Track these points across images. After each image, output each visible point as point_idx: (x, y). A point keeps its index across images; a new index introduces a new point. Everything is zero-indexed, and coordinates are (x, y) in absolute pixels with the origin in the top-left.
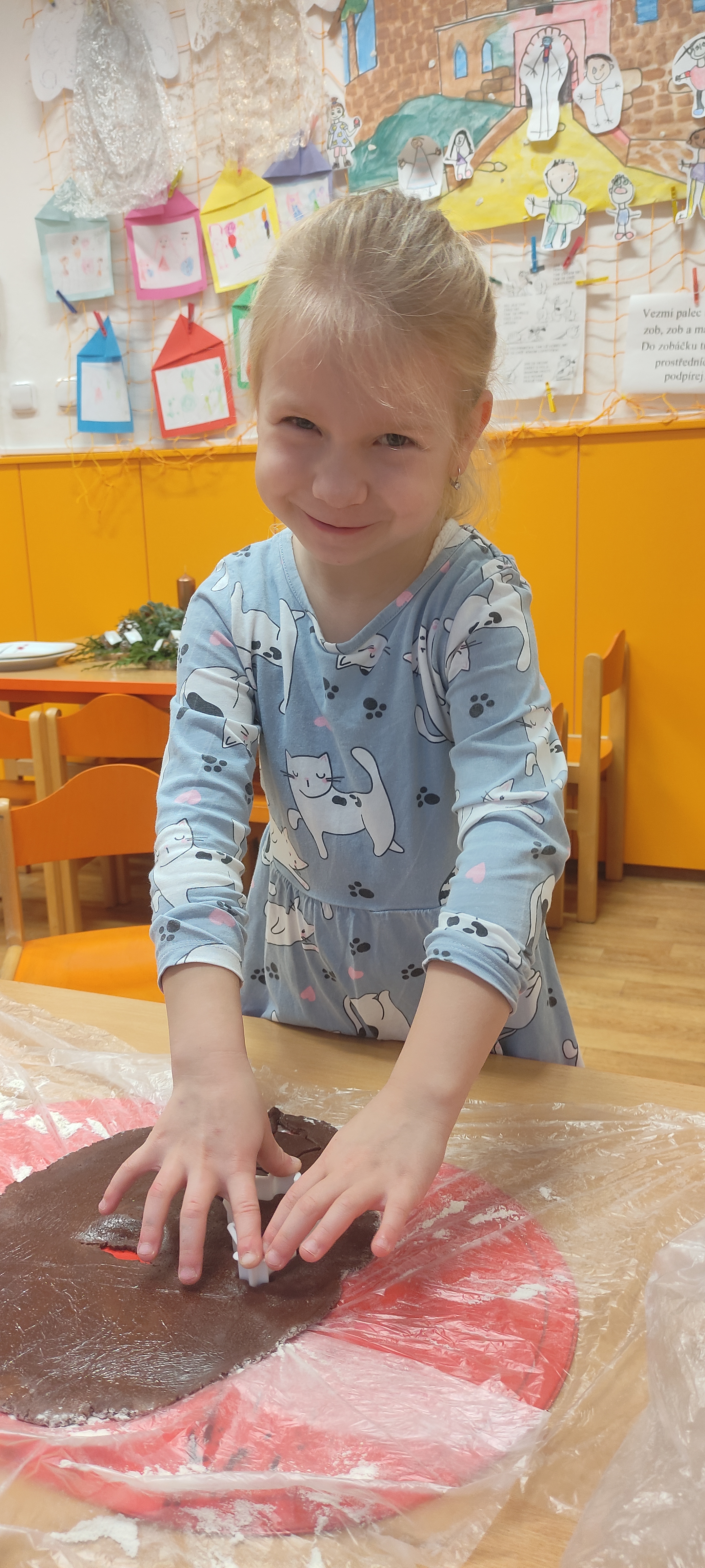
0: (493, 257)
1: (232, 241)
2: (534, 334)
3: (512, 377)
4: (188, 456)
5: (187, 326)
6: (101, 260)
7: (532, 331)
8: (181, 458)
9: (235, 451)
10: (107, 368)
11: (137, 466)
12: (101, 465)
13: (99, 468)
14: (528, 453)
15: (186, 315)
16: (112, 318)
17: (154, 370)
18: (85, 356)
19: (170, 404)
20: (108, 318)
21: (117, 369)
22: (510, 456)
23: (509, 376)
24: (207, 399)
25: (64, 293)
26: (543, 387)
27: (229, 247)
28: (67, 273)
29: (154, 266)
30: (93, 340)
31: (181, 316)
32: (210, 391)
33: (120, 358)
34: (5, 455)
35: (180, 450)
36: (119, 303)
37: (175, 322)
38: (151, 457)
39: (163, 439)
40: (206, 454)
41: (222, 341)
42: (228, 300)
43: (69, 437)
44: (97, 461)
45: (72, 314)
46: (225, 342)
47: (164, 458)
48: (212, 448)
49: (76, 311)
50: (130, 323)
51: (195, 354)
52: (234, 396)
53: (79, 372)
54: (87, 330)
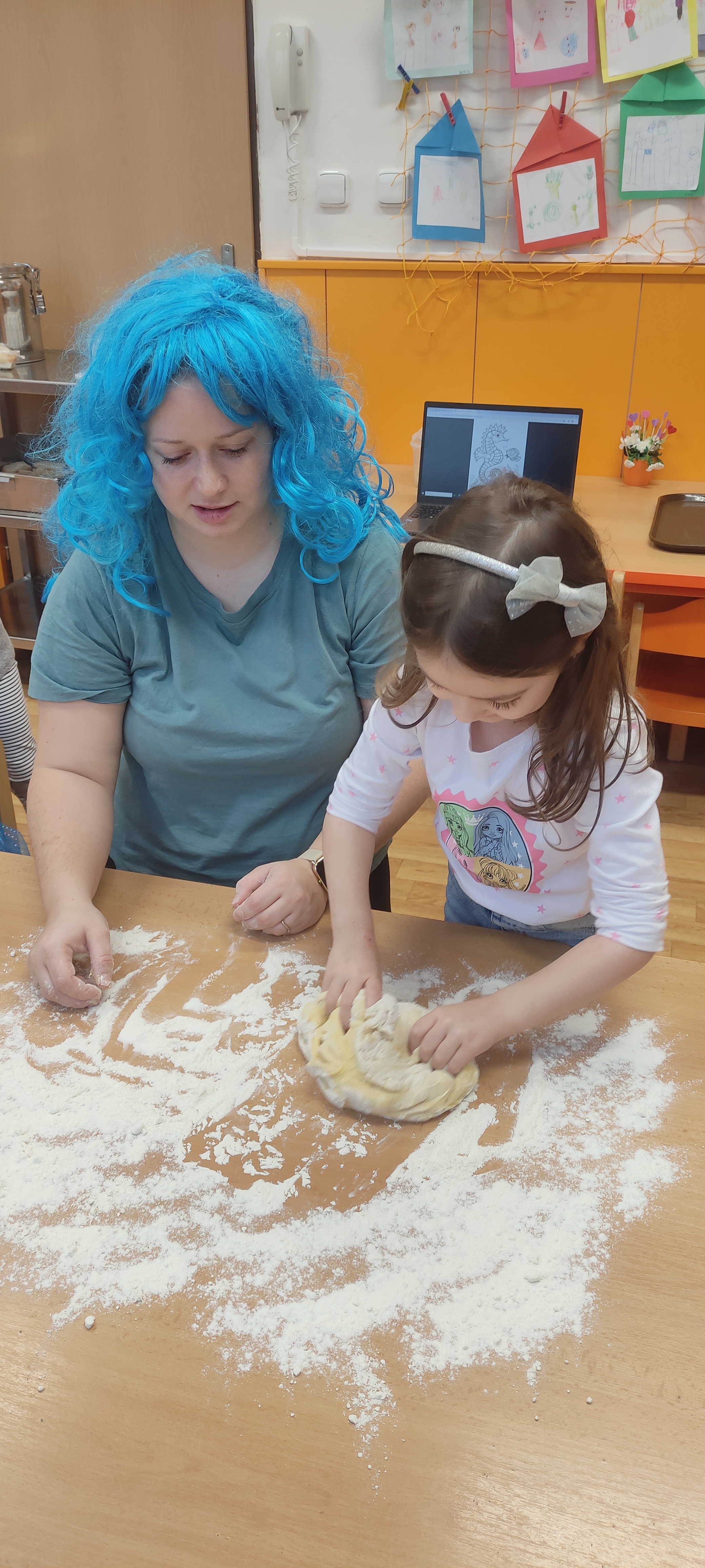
1: (630, 19)
4: (544, 273)
5: (558, 120)
6: (458, 28)
8: (536, 274)
9: (602, 272)
10: (450, 163)
11: (476, 281)
12: (434, 277)
13: (433, 280)
15: (558, 105)
16: (464, 103)
17: (516, 172)
18: (425, 148)
19: (531, 213)
20: (459, 102)
21: (469, 167)
24: (574, 208)
25: (406, 69)
27: (625, 25)
28: (412, 43)
29: (529, 45)
30: (435, 128)
31: (551, 106)
32: (579, 198)
33: (477, 155)
34: (308, 258)
35: (537, 266)
36: (474, 83)
37: (544, 113)
38: (500, 272)
39: (516, 251)
40: (568, 271)
41: (600, 140)
42: (611, 91)
43: (402, 244)
44: (431, 271)
45: (411, 94)
46: (602, 140)
47: (513, 273)
48: (575, 265)
49: (417, 91)
50: (486, 110)
51: (565, 153)
52: (606, 205)
53: (416, 167)
54: (429, 114)
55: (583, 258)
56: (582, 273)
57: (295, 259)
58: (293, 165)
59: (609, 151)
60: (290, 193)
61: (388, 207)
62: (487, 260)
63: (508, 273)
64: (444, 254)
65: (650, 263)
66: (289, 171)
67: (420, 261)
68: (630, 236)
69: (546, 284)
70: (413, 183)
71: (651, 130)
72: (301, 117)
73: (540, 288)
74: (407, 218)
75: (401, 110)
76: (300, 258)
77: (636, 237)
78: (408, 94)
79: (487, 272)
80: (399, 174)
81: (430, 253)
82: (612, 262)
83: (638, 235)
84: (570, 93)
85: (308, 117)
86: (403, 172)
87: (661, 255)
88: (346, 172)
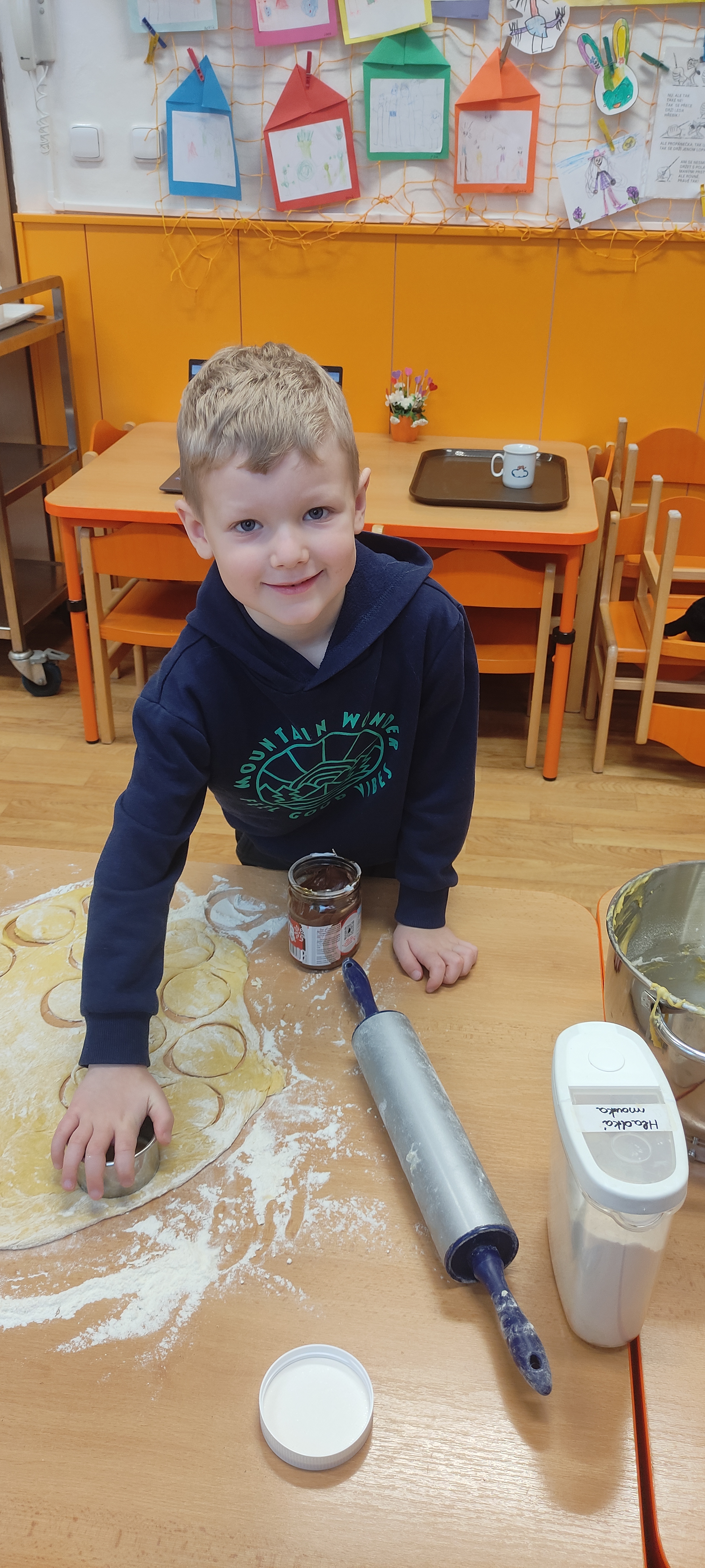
0: (662, 38)
2: (694, 130)
3: (667, 175)
4: (302, 232)
5: (305, 79)
7: (693, 127)
8: (294, 233)
9: (358, 231)
10: (203, 120)
11: (236, 238)
12: (194, 234)
13: (194, 237)
14: (674, 256)
15: (304, 66)
16: (211, 59)
17: (267, 131)
18: (175, 103)
19: (285, 172)
20: (206, 58)
21: (221, 124)
22: (655, 259)
23: (664, 173)
24: (327, 167)
25: (151, 23)
26: (698, 189)
29: (271, 4)
30: (185, 84)
31: (297, 65)
32: (330, 158)
33: (228, 113)
34: (66, 212)
35: (294, 225)
36: (220, 40)
37: (290, 73)
38: (258, 231)
39: (273, 210)
40: (325, 230)
41: (346, 100)
42: (354, 52)
43: (160, 200)
44: (191, 228)
45: (158, 48)
46: (349, 101)
47: (272, 231)
48: (330, 224)
49: (164, 45)
50: (234, 67)
51: (314, 113)
52: (357, 166)
53: (169, 122)
54: (178, 70)
55: (337, 217)
56: (338, 233)
57: (53, 213)
58: (43, 116)
59: (356, 111)
60: (42, 145)
61: (144, 163)
62: (245, 217)
63: (266, 231)
64: (203, 210)
65: (402, 224)
66: (39, 123)
67: (179, 217)
68: (381, 197)
69: (305, 243)
70: (166, 138)
71: (394, 93)
72: (47, 67)
73: (299, 246)
74: (163, 174)
75: (150, 64)
76: (58, 212)
77: (387, 198)
78: (154, 48)
79: (246, 230)
80: (152, 129)
81: (189, 209)
82: (366, 221)
83: (389, 196)
84: (315, 53)
85: (55, 67)
86: (155, 127)
87: (411, 216)
88: (98, 126)
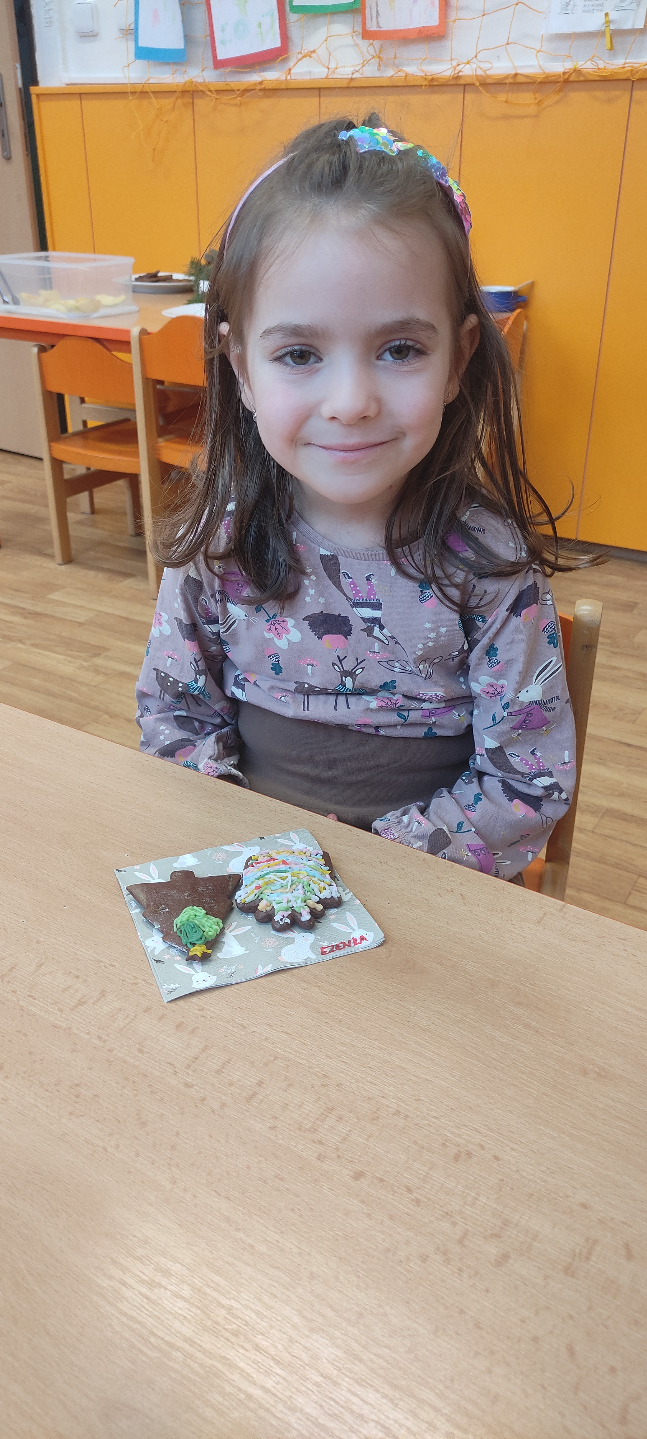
3: (570, 7)
4: (238, 90)
8: (232, 91)
9: (283, 87)
11: (191, 100)
13: (154, 101)
19: (223, 30)
23: (568, 4)
24: (260, 25)
26: (603, 19)
32: (262, 16)
34: (68, 84)
38: (203, 91)
39: (214, 69)
40: (256, 87)
43: (127, 65)
44: (151, 93)
48: (262, 81)
52: (285, 21)
55: (269, 75)
56: (267, 89)
61: (124, 33)
63: (210, 91)
67: (142, 83)
68: (305, 52)
69: (242, 101)
74: (133, 41)
77: (310, 52)
83: (313, 50)
87: (334, 71)
